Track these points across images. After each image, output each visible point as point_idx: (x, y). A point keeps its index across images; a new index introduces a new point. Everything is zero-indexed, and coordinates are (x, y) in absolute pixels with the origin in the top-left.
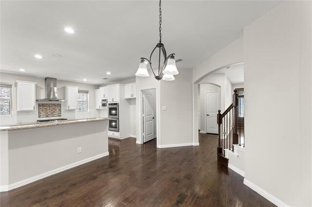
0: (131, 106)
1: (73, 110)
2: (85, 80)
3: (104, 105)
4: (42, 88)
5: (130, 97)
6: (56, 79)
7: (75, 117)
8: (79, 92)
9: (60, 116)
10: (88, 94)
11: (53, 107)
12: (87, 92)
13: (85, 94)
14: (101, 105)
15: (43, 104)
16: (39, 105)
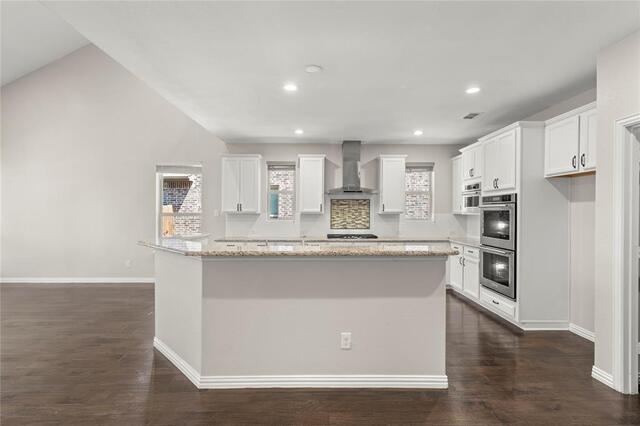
0: (576, 208)
1: (394, 216)
2: (418, 133)
3: (472, 202)
4: (337, 167)
5: (568, 169)
6: (359, 142)
7: (398, 233)
8: (409, 167)
9: (368, 228)
10: (433, 173)
11: (356, 207)
12: (430, 168)
13: (425, 174)
14: (463, 201)
15: (338, 200)
16: (332, 203)
